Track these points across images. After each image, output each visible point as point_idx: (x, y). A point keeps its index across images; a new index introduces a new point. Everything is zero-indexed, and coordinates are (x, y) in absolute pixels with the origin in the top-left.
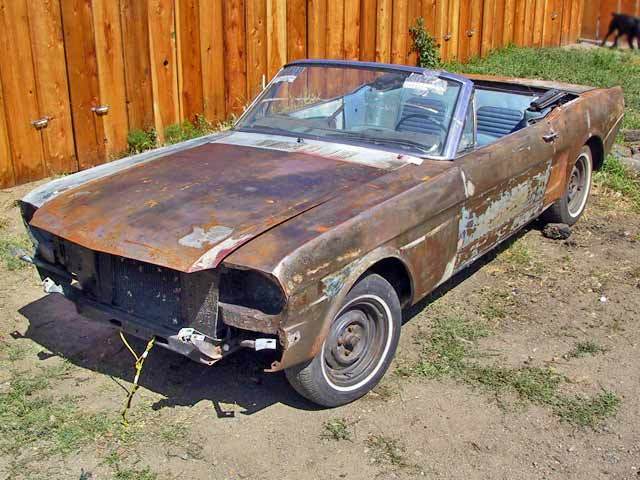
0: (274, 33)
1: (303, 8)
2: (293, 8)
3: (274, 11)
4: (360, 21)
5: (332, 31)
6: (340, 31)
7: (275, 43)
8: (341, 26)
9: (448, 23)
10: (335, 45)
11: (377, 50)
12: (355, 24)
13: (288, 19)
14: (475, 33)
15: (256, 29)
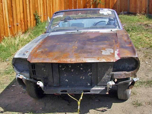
0: (5, 16)
1: (11, 8)
2: (9, 8)
3: (5, 9)
4: (23, 12)
5: (18, 15)
6: (20, 15)
7: (6, 19)
8: (20, 13)
9: (41, 12)
10: (19, 19)
11: (28, 20)
12: (22, 13)
13: (8, 11)
14: (46, 15)
15: (1, 15)
